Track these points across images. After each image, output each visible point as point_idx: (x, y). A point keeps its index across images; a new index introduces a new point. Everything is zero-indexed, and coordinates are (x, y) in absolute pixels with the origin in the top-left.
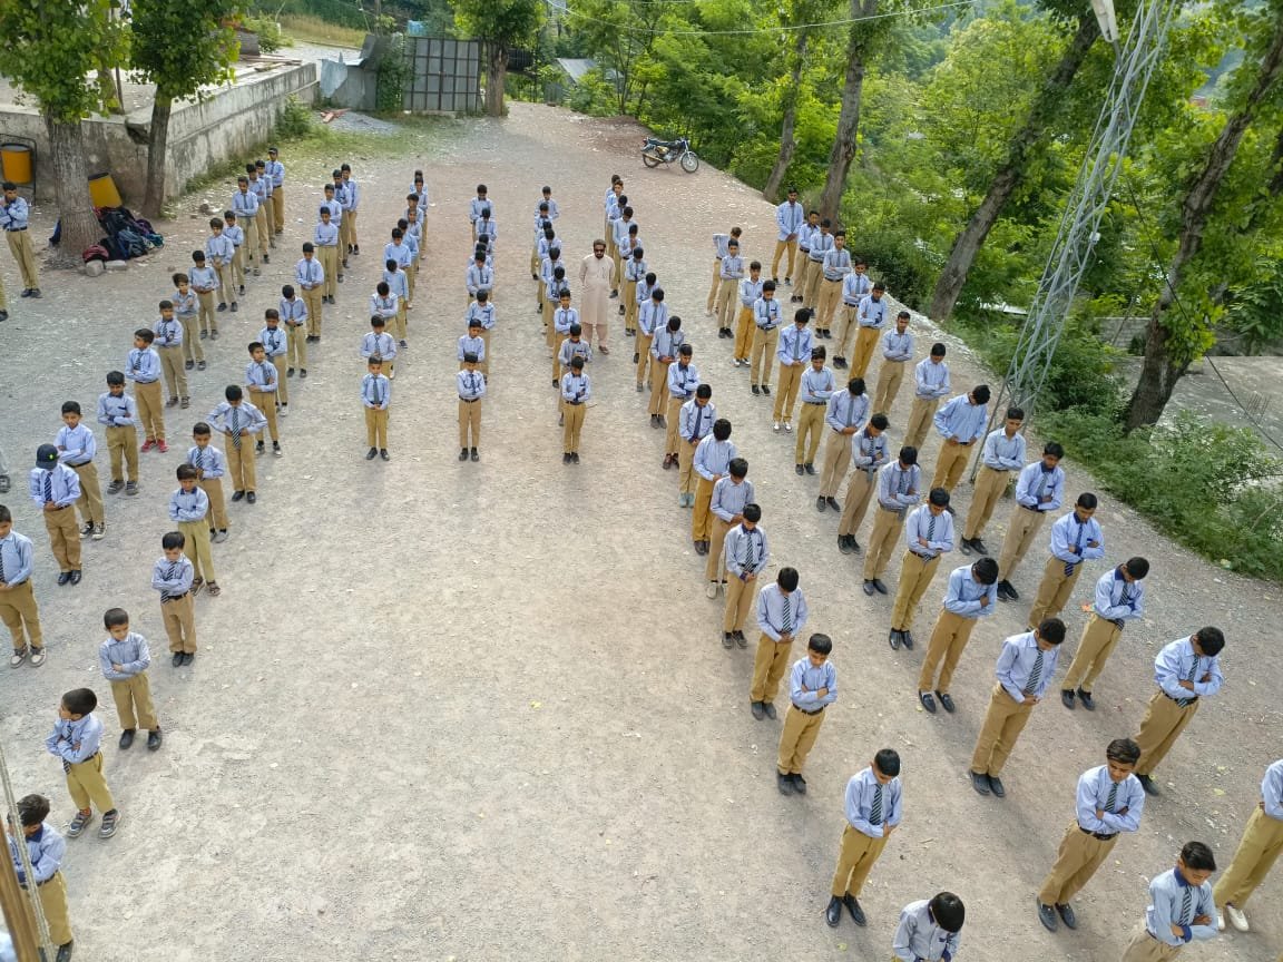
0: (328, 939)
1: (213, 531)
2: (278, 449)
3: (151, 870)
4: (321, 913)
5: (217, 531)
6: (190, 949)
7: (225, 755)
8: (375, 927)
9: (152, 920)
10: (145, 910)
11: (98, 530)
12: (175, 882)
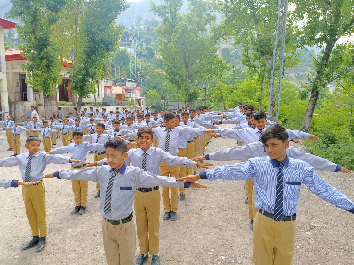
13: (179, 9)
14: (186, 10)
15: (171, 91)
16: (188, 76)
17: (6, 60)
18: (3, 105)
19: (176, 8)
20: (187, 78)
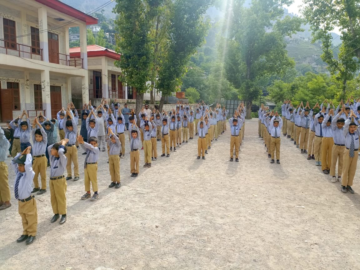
0: (157, 234)
1: (152, 158)
2: (175, 150)
3: (102, 209)
4: (157, 227)
5: (154, 158)
6: (105, 227)
7: (138, 192)
8: (177, 234)
9: (96, 219)
10: (95, 216)
11: (122, 156)
12: (108, 212)
13: (243, 3)
14: (250, 4)
15: (215, 90)
16: (249, 73)
17: (88, 57)
18: (85, 102)
19: (240, 2)
20: (248, 75)
